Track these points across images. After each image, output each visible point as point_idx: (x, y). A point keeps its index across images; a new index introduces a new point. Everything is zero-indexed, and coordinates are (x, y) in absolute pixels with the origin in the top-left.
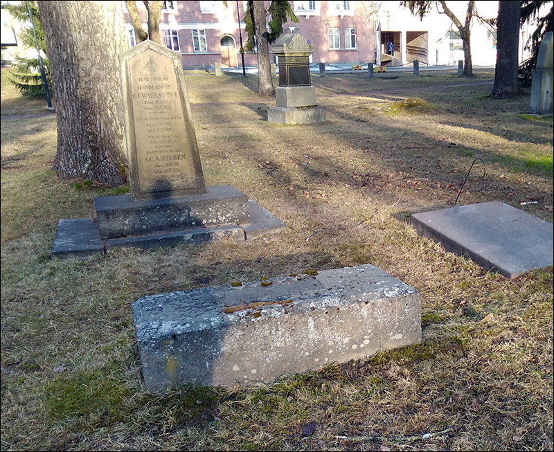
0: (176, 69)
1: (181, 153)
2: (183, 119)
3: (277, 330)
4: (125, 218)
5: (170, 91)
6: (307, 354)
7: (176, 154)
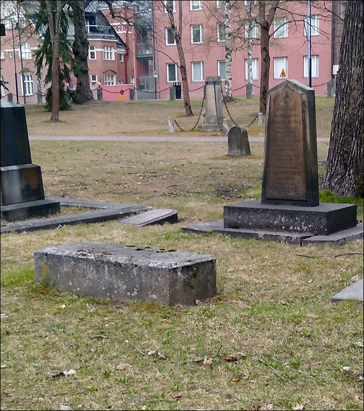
0: (303, 102)
1: (297, 170)
2: (302, 143)
3: (90, 267)
4: (239, 214)
5: (297, 119)
6: (104, 289)
7: (294, 170)
